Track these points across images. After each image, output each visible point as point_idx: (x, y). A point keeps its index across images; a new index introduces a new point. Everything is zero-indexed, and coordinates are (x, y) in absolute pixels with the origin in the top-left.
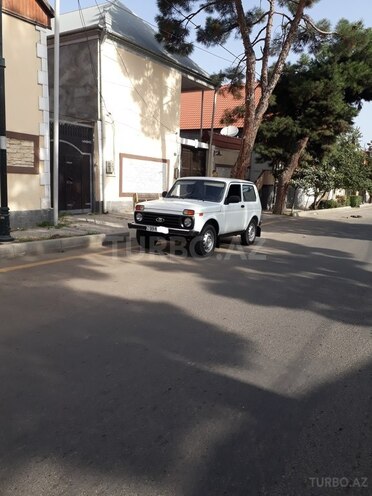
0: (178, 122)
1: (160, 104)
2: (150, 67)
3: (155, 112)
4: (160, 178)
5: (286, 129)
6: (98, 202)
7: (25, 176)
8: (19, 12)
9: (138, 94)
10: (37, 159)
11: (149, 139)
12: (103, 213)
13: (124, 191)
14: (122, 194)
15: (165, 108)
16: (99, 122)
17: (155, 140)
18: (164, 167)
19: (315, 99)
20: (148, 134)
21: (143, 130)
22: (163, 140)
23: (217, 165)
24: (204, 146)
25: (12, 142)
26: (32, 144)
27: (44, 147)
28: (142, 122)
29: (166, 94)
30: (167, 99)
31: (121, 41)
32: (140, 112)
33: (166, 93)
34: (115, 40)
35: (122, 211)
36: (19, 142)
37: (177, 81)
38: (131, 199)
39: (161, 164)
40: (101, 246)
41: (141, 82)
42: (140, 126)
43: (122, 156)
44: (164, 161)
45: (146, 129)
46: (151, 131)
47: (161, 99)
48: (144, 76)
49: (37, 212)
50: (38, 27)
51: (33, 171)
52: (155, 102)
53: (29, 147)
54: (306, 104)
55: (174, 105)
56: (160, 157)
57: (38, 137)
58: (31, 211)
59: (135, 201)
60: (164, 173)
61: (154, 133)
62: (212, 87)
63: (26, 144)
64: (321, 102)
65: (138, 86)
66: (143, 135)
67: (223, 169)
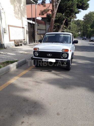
0: (26, 14)
1: (20, 6)
4: (22, 34)
5: (60, 17)
6: (2, 44)
11: (17, 20)
12: (4, 48)
13: (11, 39)
14: (10, 41)
15: (22, 8)
17: (20, 20)
18: (23, 30)
19: (69, 7)
21: (15, 16)
22: (22, 20)
23: (38, 29)
24: (34, 23)
28: (15, 13)
30: (22, 5)
32: (13, 9)
33: (21, 3)
35: (11, 47)
38: (13, 42)
39: (22, 29)
40: (17, 70)
42: (14, 15)
43: (9, 26)
44: (23, 28)
46: (18, 17)
52: (18, 6)
54: (66, 9)
55: (24, 7)
56: (22, 26)
59: (15, 42)
60: (23, 32)
62: (35, 3)
64: (71, 8)
66: (15, 18)
67: (39, 30)
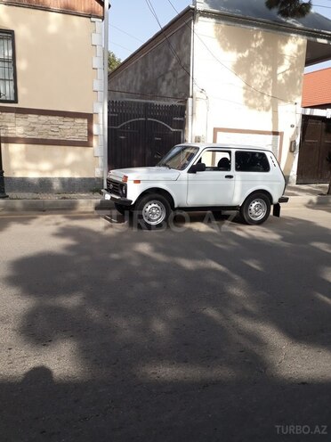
0: (300, 91)
1: (273, 74)
2: (259, 38)
3: (265, 83)
7: (79, 148)
8: (74, 9)
9: (242, 67)
10: (90, 133)
11: (255, 112)
15: (280, 77)
16: (190, 100)
17: (263, 112)
18: (274, 141)
20: (254, 107)
21: (246, 103)
22: (275, 112)
25: (66, 119)
26: (86, 121)
27: (98, 124)
28: (245, 95)
29: (281, 63)
30: (284, 68)
31: (219, 17)
32: (244, 84)
34: (212, 17)
36: (72, 120)
37: (299, 47)
39: (272, 136)
41: (246, 54)
42: (243, 99)
43: (216, 130)
44: (275, 133)
45: (251, 102)
46: (258, 104)
47: (275, 69)
48: (250, 47)
49: (91, 179)
50: (92, 19)
51: (87, 144)
52: (266, 73)
53: (82, 124)
55: (293, 74)
56: (271, 130)
57: (92, 114)
58: (85, 179)
61: (262, 105)
63: (79, 121)
65: (243, 58)
66: (247, 107)
